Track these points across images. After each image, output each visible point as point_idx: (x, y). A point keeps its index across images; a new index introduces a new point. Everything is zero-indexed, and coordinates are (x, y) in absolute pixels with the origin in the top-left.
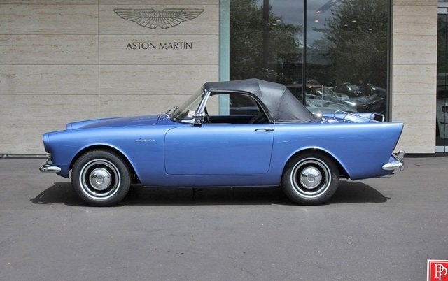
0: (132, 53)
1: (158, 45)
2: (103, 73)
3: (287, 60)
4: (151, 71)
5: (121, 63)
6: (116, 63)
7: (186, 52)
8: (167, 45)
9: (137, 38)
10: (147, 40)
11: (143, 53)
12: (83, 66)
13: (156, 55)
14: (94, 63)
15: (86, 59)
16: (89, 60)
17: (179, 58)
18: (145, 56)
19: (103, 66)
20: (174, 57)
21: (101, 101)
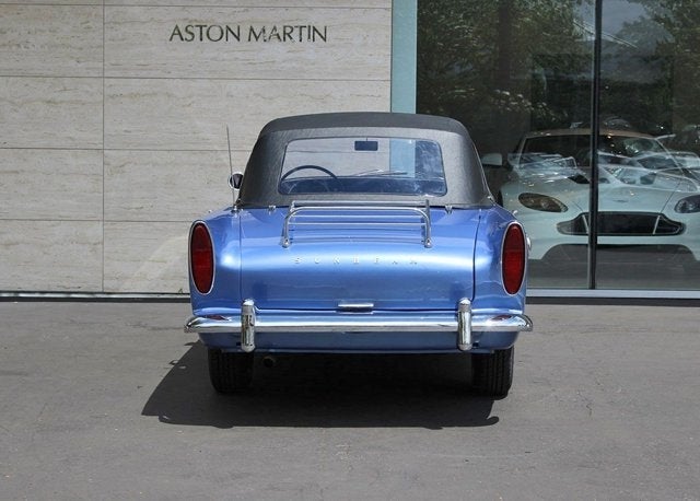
0: (183, 51)
2: (112, 97)
4: (229, 95)
5: (156, 73)
6: (144, 74)
9: (196, 15)
10: (220, 21)
11: (208, 50)
12: (66, 81)
13: (239, 55)
14: (92, 74)
15: (72, 63)
16: (79, 65)
17: (294, 64)
18: (214, 59)
19: (113, 82)
20: (284, 61)
21: (108, 164)
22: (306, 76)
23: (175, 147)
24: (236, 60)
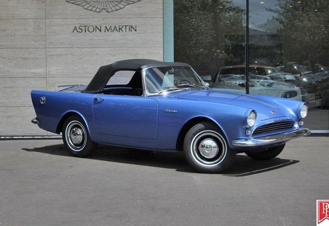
0: (78, 37)
1: (103, 29)
2: (50, 56)
3: (237, 42)
4: (97, 54)
5: (67, 46)
6: (63, 46)
7: (130, 35)
8: (113, 28)
9: (84, 22)
10: (93, 24)
11: (88, 36)
12: (31, 50)
13: (101, 38)
14: (41, 47)
15: (33, 43)
16: (36, 43)
17: (123, 41)
18: (91, 39)
19: (50, 50)
20: (119, 40)
21: (49, 83)
22: (129, 46)
23: (76, 76)
24: (100, 39)
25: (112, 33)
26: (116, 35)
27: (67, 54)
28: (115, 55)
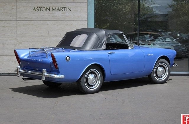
0: (36, 14)
1: (51, 9)
2: (19, 25)
5: (30, 19)
6: (27, 19)
7: (67, 13)
8: (57, 9)
9: (39, 5)
11: (42, 14)
12: (7, 21)
14: (14, 20)
15: (9, 17)
16: (11, 18)
17: (63, 17)
19: (19, 21)
20: (61, 16)
21: (18, 42)
23: (34, 37)
24: (49, 16)
25: (56, 12)
26: (59, 13)
27: (29, 24)
28: (58, 25)
